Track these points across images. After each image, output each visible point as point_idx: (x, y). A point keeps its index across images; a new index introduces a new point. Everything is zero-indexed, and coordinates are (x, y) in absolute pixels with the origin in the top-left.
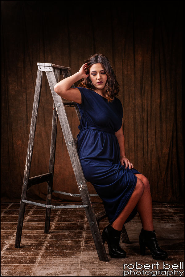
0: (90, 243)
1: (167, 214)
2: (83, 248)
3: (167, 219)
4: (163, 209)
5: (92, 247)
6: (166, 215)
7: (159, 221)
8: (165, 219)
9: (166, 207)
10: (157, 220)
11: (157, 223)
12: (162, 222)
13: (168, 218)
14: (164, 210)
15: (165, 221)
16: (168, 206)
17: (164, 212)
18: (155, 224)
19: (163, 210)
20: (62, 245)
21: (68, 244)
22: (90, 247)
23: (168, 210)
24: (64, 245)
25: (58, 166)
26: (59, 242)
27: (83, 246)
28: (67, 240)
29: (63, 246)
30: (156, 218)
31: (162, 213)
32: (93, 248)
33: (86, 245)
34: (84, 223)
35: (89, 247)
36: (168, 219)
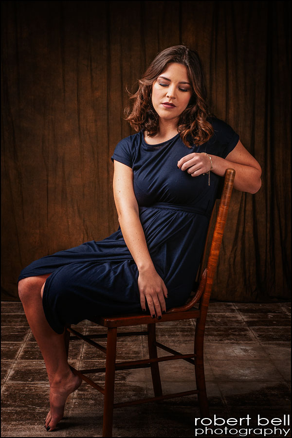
0: (89, 390)
1: (235, 325)
2: (74, 401)
3: (235, 335)
4: (227, 314)
5: (91, 399)
6: (234, 328)
7: (221, 340)
8: (231, 337)
9: (233, 311)
10: (217, 338)
11: (217, 344)
12: (227, 343)
13: (237, 333)
14: (230, 317)
15: (233, 341)
16: (237, 310)
17: (229, 321)
18: (214, 347)
19: (227, 317)
20: (34, 395)
21: (45, 392)
22: (89, 399)
23: (236, 317)
24: (37, 394)
25: (38, 231)
26: (28, 387)
27: (75, 396)
28: (43, 382)
29: (35, 397)
30: (215, 333)
31: (225, 323)
32: (93, 402)
33: (81, 395)
34: (81, 344)
35: (87, 398)
36: (238, 335)
